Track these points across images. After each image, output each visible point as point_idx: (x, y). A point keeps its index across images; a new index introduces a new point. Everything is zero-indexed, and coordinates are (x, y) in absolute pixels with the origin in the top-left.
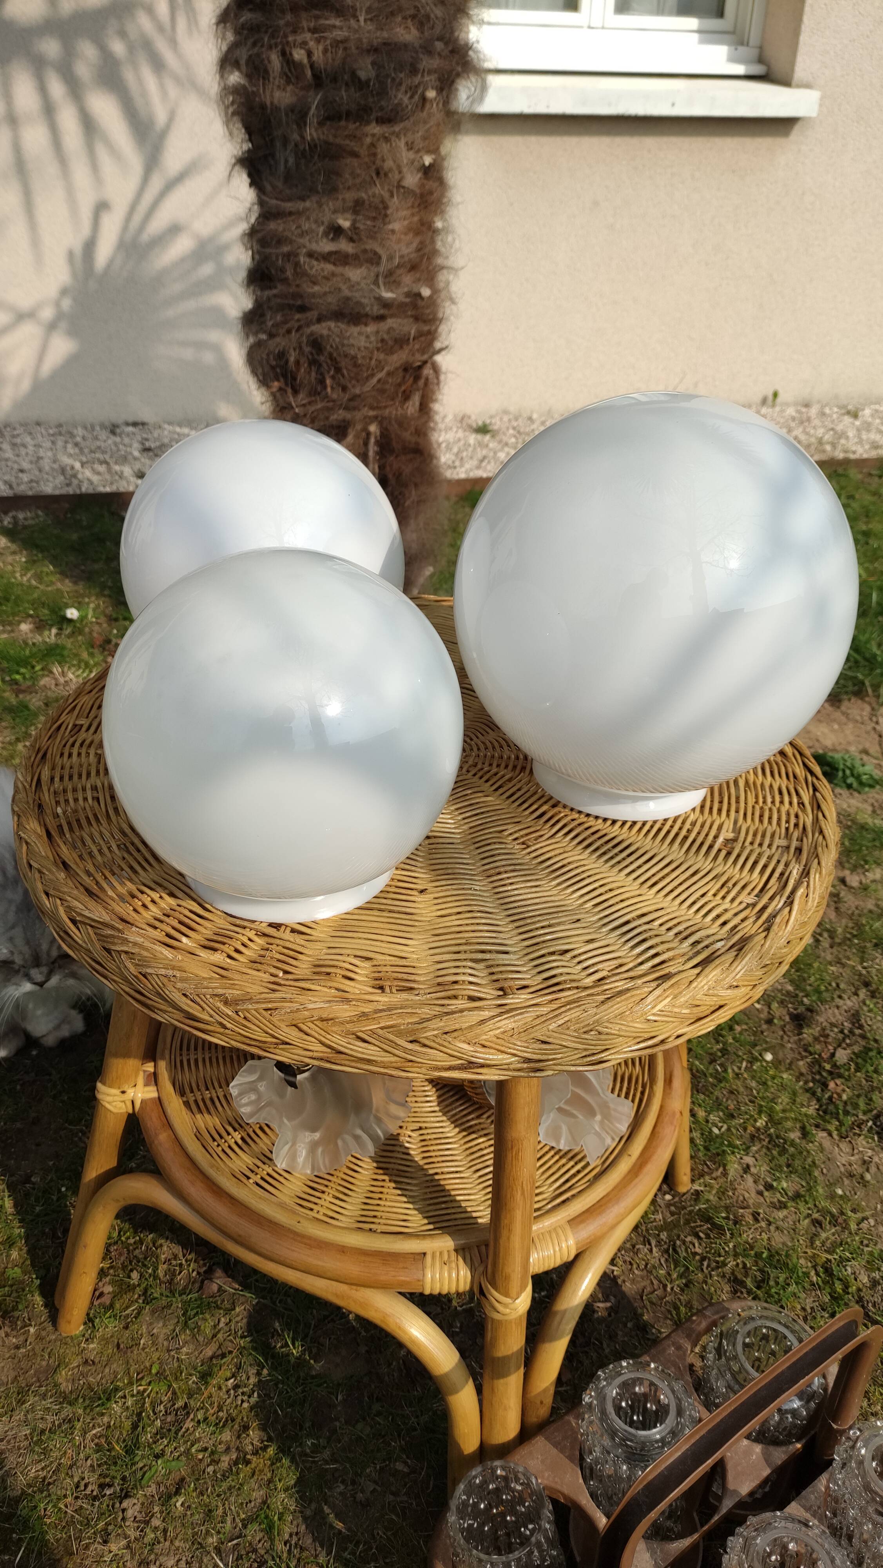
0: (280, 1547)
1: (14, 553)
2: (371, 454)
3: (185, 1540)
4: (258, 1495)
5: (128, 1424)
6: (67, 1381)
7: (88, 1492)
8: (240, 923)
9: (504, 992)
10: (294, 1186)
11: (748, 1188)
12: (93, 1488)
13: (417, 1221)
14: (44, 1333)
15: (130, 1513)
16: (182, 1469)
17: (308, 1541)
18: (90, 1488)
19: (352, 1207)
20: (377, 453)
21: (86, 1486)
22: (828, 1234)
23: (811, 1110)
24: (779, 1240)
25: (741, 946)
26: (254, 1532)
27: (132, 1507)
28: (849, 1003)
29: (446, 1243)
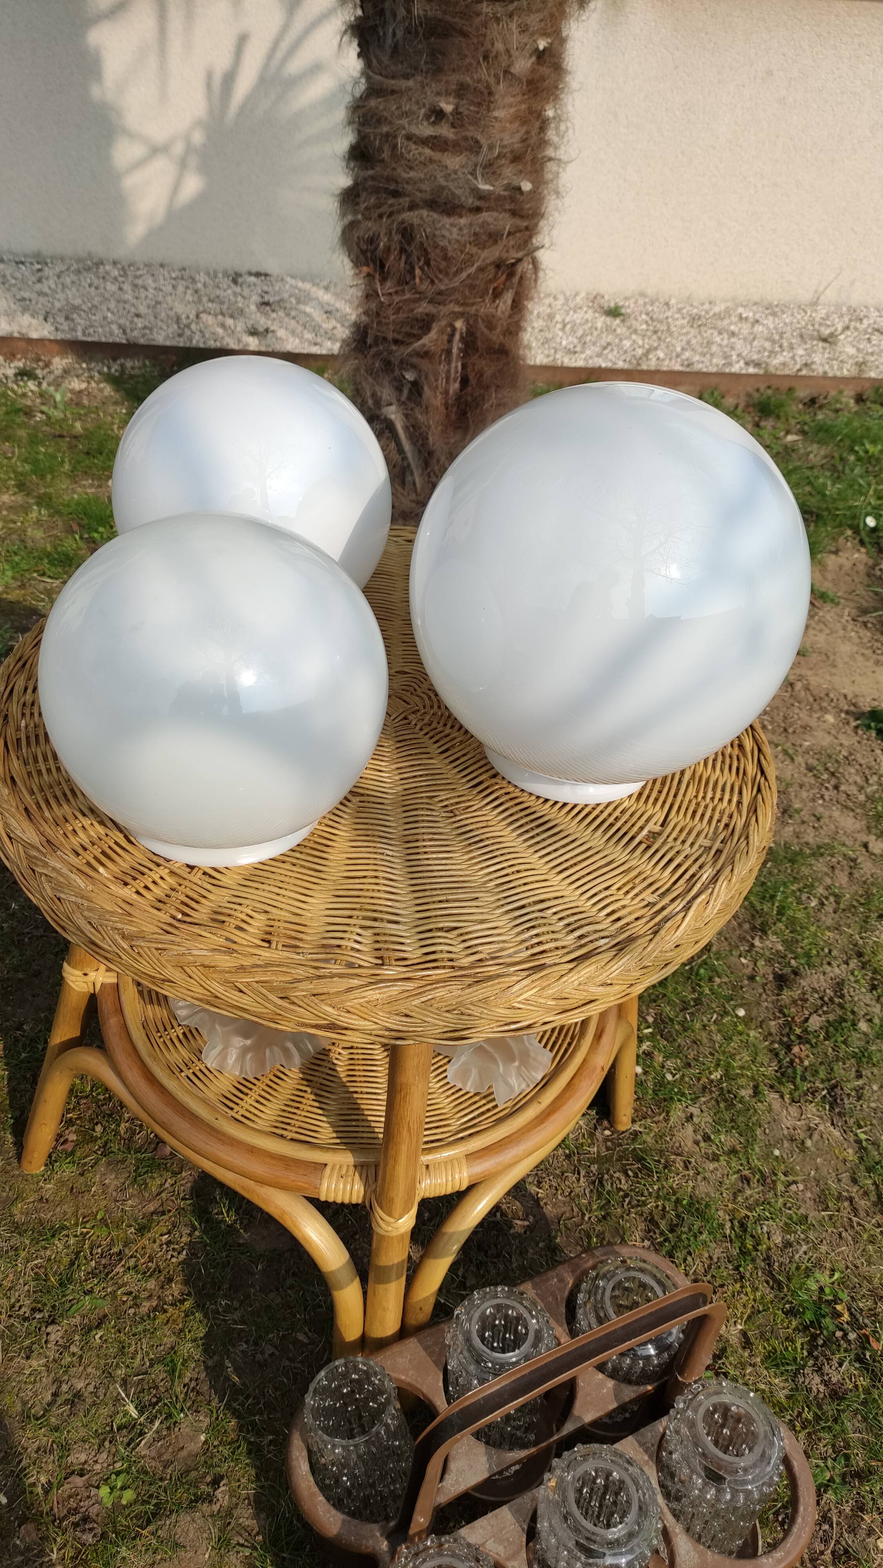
0: (179, 1389)
1: (116, 403)
2: (455, 351)
3: (97, 1368)
4: (169, 1341)
5: (66, 1260)
6: (22, 1213)
7: (21, 1312)
8: (158, 860)
9: (382, 962)
10: (223, 1084)
11: (686, 1136)
12: (26, 1311)
13: (326, 1133)
14: (9, 1168)
15: (52, 1337)
16: (106, 1307)
17: (205, 1388)
18: (23, 1310)
19: (271, 1112)
20: (460, 350)
21: (20, 1307)
22: (752, 1192)
23: (770, 1070)
24: (703, 1189)
25: (621, 947)
26: (159, 1372)
27: (56, 1333)
28: (837, 971)
29: (347, 1159)
